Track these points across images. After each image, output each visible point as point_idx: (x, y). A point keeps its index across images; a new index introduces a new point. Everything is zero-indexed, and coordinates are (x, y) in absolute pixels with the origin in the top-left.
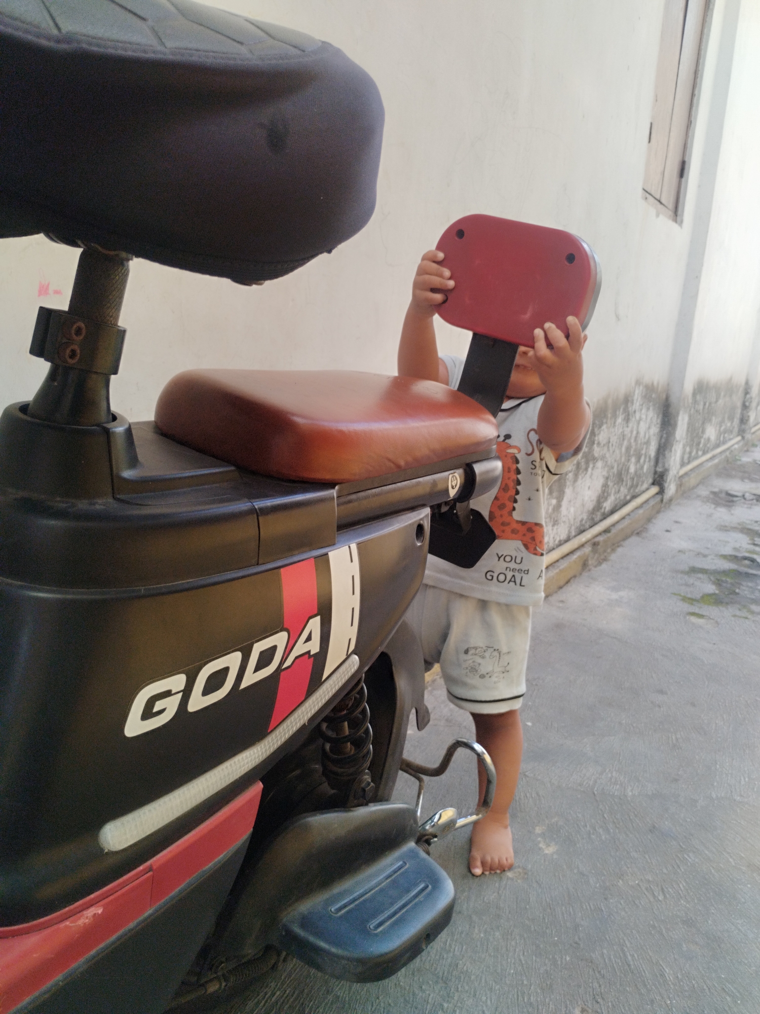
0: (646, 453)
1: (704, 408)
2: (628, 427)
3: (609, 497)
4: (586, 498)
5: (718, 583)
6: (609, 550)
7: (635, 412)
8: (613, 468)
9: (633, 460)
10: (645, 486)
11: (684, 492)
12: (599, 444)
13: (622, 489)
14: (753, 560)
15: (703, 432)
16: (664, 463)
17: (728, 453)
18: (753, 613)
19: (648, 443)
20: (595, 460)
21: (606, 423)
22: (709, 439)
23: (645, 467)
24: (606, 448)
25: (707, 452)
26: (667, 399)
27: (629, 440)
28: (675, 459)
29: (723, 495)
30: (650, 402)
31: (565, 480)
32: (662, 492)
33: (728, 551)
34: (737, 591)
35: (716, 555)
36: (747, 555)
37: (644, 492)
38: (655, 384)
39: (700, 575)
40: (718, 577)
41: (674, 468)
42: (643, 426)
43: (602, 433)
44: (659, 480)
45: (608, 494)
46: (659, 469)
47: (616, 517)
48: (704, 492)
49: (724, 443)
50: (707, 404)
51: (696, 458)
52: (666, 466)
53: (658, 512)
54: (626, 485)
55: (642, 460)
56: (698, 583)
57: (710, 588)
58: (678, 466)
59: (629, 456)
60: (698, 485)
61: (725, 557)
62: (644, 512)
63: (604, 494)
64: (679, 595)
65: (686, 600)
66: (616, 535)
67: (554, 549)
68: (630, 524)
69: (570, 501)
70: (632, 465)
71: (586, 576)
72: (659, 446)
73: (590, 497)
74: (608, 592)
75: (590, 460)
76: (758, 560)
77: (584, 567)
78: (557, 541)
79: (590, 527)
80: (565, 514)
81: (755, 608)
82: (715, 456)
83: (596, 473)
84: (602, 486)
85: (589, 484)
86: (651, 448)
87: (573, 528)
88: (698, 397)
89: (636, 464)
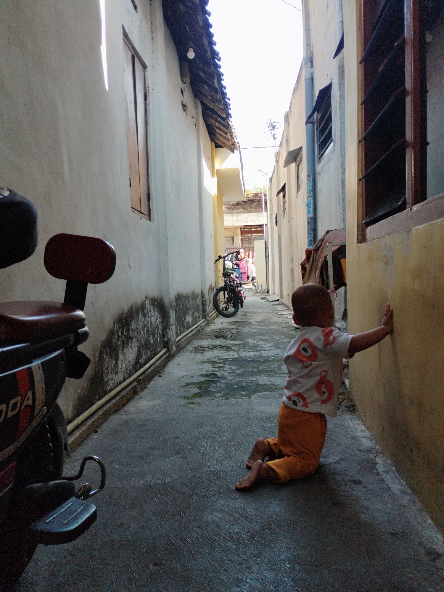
0: (157, 332)
1: (183, 307)
2: (145, 320)
3: (142, 357)
4: (130, 358)
5: (200, 388)
6: (147, 383)
7: (148, 312)
8: (141, 341)
9: (151, 336)
10: (160, 349)
11: (180, 348)
12: (132, 330)
13: (148, 352)
14: (214, 374)
15: (185, 319)
16: (167, 336)
17: (199, 327)
18: (215, 397)
19: (157, 327)
20: (131, 338)
21: (134, 319)
22: (188, 322)
23: (158, 339)
24: (136, 333)
25: (189, 328)
26: (163, 303)
27: (147, 327)
28: (172, 333)
29: (199, 348)
30: (155, 307)
31: (118, 351)
32: (169, 350)
33: (203, 372)
34: (209, 389)
35: (198, 376)
36: (212, 372)
37: (160, 352)
38: (156, 297)
39: (192, 386)
40: (199, 385)
41: (173, 338)
42: (153, 320)
43: (133, 324)
44: (166, 344)
45: (141, 354)
46: (165, 340)
47: (147, 366)
48: (190, 348)
49: (196, 323)
50: (184, 305)
51: (184, 332)
52: (169, 337)
53: (169, 361)
54: (150, 349)
55: (156, 336)
56: (191, 390)
57: (197, 391)
58: (175, 337)
59: (149, 335)
60: (187, 345)
61: (202, 376)
62: (161, 361)
63: (139, 355)
64: (183, 397)
65: (186, 398)
66: (149, 375)
67: (117, 386)
68: (155, 368)
69: (122, 361)
70: (151, 339)
71: (137, 397)
72: (164, 328)
73: (132, 358)
74: (148, 402)
75: (129, 338)
76: (217, 374)
77: (135, 392)
78: (119, 382)
79: (135, 373)
80: (121, 367)
81: (216, 394)
82: (192, 330)
83: (133, 345)
84: (138, 351)
85: (131, 351)
86: (160, 329)
87: (126, 374)
88: (179, 302)
89: (153, 338)
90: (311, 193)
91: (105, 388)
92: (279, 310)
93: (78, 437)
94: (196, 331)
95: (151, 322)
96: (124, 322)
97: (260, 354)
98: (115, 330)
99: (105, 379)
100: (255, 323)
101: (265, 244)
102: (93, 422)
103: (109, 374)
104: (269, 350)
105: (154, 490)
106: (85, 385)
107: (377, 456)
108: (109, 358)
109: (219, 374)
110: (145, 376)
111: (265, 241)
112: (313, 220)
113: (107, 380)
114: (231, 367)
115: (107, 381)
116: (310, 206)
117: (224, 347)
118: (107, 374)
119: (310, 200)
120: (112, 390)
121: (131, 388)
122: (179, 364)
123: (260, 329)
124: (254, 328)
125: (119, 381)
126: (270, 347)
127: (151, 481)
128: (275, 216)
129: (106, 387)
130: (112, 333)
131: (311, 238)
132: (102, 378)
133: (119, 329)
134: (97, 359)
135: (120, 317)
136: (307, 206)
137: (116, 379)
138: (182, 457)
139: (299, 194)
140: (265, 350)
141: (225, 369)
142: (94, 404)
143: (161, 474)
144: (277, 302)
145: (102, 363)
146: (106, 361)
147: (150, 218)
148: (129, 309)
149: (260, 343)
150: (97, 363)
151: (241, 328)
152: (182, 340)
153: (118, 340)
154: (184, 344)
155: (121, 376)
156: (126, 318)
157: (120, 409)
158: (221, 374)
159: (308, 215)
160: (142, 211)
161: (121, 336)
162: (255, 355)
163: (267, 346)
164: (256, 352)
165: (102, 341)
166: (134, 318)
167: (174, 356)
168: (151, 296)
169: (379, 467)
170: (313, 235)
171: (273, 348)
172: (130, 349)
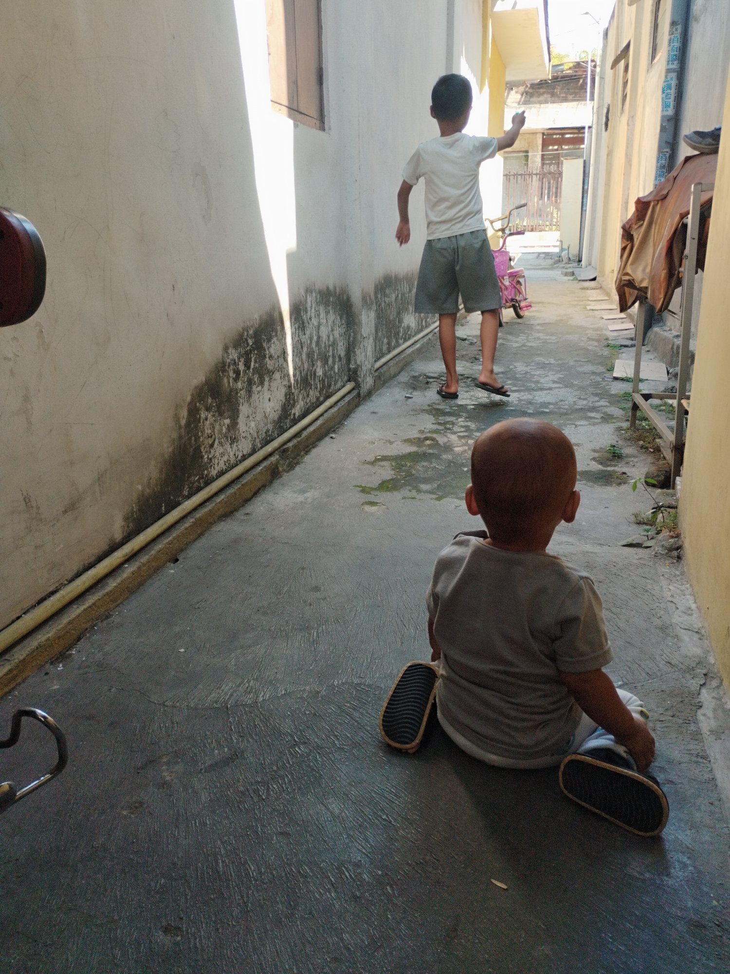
0: (333, 354)
1: (396, 299)
2: (305, 334)
3: (296, 404)
4: (268, 410)
5: (398, 468)
6: (302, 453)
7: (310, 319)
9: (319, 363)
10: (339, 384)
11: (382, 379)
12: (271, 357)
13: (311, 393)
14: (433, 439)
15: (401, 321)
16: (355, 360)
17: (430, 336)
18: (419, 491)
19: (334, 344)
20: (270, 373)
21: (276, 335)
22: (409, 327)
23: (336, 367)
24: (281, 360)
25: (409, 338)
26: (348, 299)
28: (366, 356)
29: (422, 378)
30: (329, 306)
31: (237, 399)
32: (358, 386)
33: (414, 434)
34: (413, 472)
35: (402, 441)
36: (429, 435)
37: (339, 389)
38: (331, 287)
39: (383, 464)
40: (399, 461)
41: (367, 363)
43: (272, 345)
44: (353, 375)
45: (294, 400)
46: (352, 366)
47: (307, 420)
48: (404, 377)
49: (427, 327)
50: (400, 296)
51: (398, 345)
52: (358, 362)
53: (357, 406)
54: (317, 388)
55: (330, 362)
56: (380, 471)
57: (390, 474)
58: (372, 360)
59: (312, 362)
60: (399, 373)
61: (410, 441)
62: (339, 409)
63: (289, 401)
64: (360, 486)
65: (364, 490)
66: (308, 437)
67: (237, 465)
68: (324, 424)
69: (248, 417)
70: (319, 367)
71: (277, 483)
72: (349, 344)
73: (273, 408)
74: (295, 495)
75: (263, 374)
76: (437, 439)
77: (274, 474)
78: (239, 458)
79: (279, 436)
80: (244, 430)
81: (424, 487)
82: (416, 342)
83: (274, 384)
84: (286, 395)
85: (269, 396)
86: (339, 348)
87: (258, 440)
88: (387, 291)
89: (323, 366)
90: (676, 62)
91: (206, 472)
92: (591, 301)
93: (128, 578)
94: (423, 344)
95: (319, 337)
96: (251, 344)
97: (530, 397)
98: (228, 361)
99: (206, 456)
100: (538, 327)
101: (584, 167)
102: (171, 543)
103: (215, 445)
104: (550, 389)
105: (231, 719)
106: (155, 474)
107: (704, 684)
108: (213, 416)
109: (442, 440)
110: (301, 440)
111: (585, 162)
112: (672, 123)
113: (210, 456)
114: (469, 424)
115: (211, 459)
116: (669, 91)
117: (468, 378)
118: (212, 446)
119: (672, 79)
120: (222, 473)
121: (265, 467)
122: (374, 413)
123: (545, 342)
124: (535, 338)
125: (240, 455)
126: (554, 382)
127: (231, 695)
128: (605, 111)
129: (207, 469)
130: (221, 367)
131: (663, 162)
132: (197, 454)
133: (239, 359)
134: (183, 422)
135: (241, 335)
136: (663, 92)
137: (232, 454)
138: (309, 641)
139: (653, 63)
140: (541, 389)
141: (456, 429)
142: (178, 504)
143: (257, 679)
144: (593, 283)
145: (196, 427)
146: (208, 422)
147: (324, 123)
148: (264, 317)
149: (538, 373)
150: (183, 431)
151: (510, 337)
152: (391, 364)
153: (236, 380)
154: (393, 370)
155: (245, 446)
156: (257, 335)
157: (236, 510)
158: (446, 440)
159: (663, 111)
160: (301, 110)
161: (245, 371)
162: (520, 400)
163: (548, 379)
164: (522, 393)
165: (196, 388)
166: (276, 332)
167: (369, 394)
168: (320, 285)
169: (704, 715)
170: (668, 155)
171: (557, 385)
172: (267, 395)
